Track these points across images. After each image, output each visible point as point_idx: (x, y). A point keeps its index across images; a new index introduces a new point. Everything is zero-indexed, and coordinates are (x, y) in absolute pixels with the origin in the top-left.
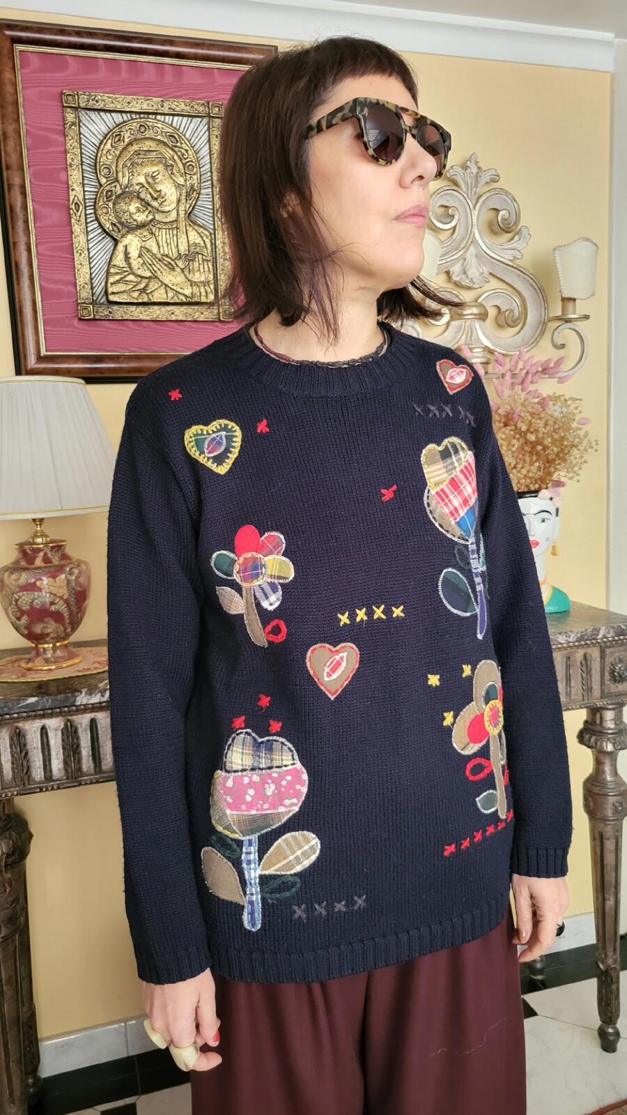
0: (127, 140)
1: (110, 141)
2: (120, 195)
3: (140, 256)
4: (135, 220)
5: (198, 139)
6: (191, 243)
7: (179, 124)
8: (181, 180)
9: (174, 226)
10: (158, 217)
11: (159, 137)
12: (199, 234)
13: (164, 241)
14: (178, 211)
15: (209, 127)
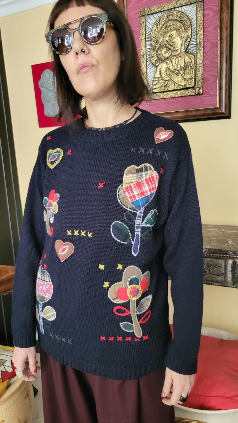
0: (162, 23)
1: (156, 26)
2: (159, 47)
3: (165, 72)
4: (164, 57)
5: (192, 14)
6: (186, 62)
7: (184, 10)
8: (183, 35)
9: (179, 56)
10: (173, 53)
11: (175, 18)
12: (189, 57)
13: (175, 63)
14: (181, 49)
15: (197, 7)
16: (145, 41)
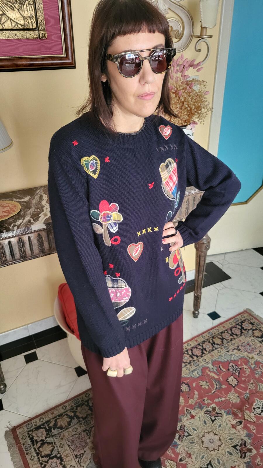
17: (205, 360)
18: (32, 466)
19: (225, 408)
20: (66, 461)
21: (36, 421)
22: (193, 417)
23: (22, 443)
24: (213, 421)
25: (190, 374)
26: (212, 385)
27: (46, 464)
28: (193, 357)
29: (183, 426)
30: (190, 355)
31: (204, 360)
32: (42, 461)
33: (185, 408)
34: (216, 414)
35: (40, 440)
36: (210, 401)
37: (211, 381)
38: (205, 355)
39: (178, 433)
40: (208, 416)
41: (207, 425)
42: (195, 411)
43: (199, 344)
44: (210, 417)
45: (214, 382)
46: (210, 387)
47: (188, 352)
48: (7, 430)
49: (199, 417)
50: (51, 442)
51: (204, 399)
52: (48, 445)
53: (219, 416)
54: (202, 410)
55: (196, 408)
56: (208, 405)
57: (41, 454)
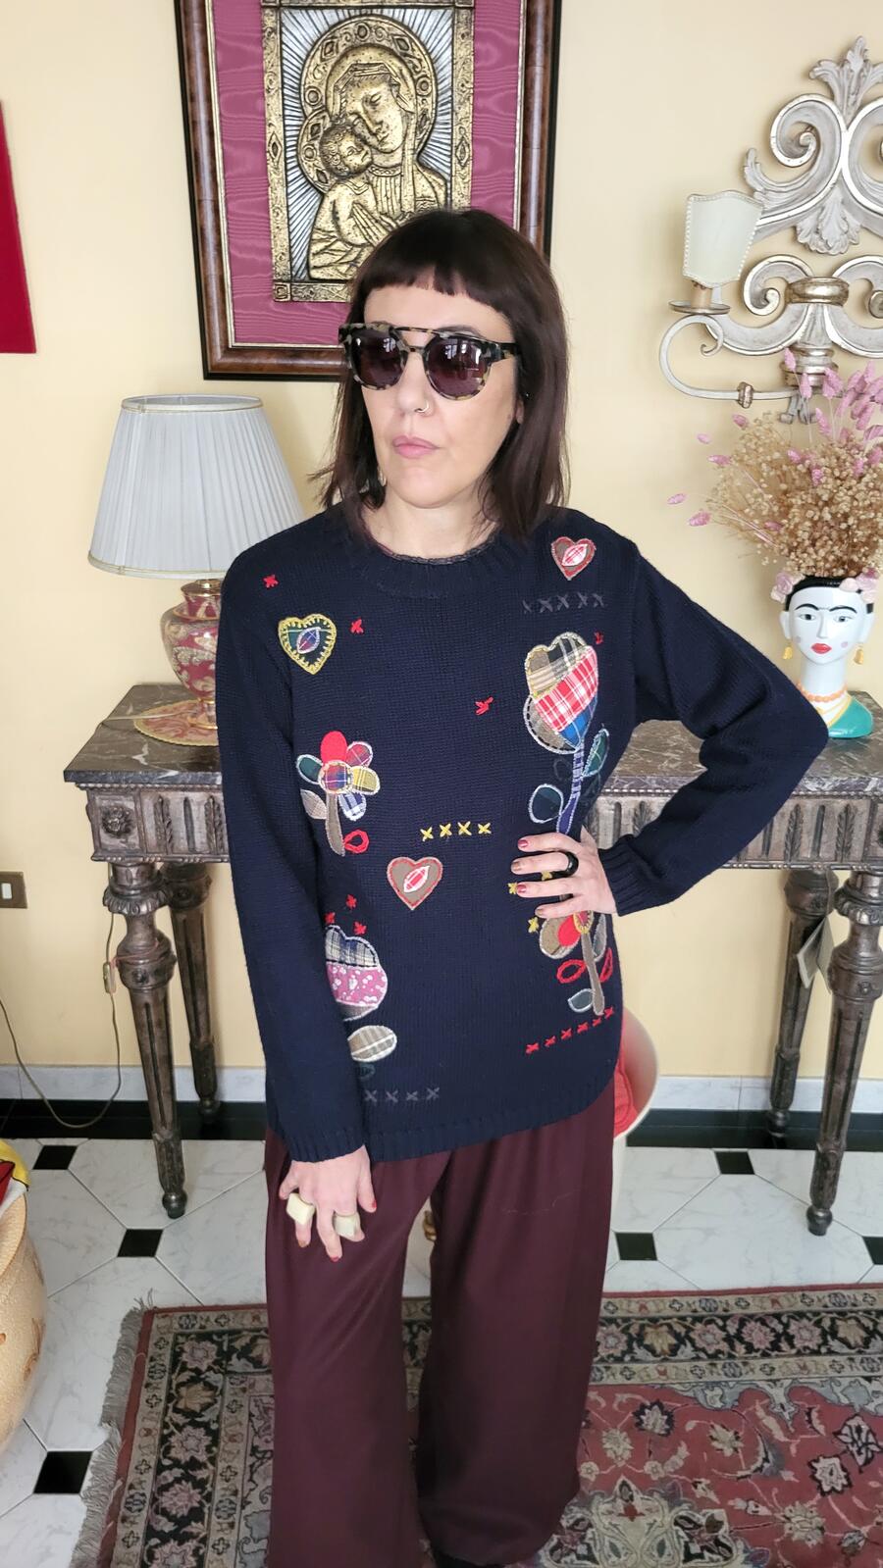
0: (342, 50)
1: (319, 53)
2: (330, 129)
3: (352, 215)
4: (347, 166)
5: (437, 41)
6: (418, 195)
7: (412, 20)
8: (410, 107)
9: (397, 172)
10: (379, 159)
11: (384, 43)
12: (430, 183)
13: (384, 193)
14: (404, 150)
15: (453, 23)
16: (281, 97)
17: (773, 1369)
18: (143, 1421)
19: (751, 1539)
20: (223, 1450)
21: (208, 1317)
22: (631, 1513)
23: (150, 1355)
24: (689, 1557)
25: (695, 1389)
26: (750, 1454)
27: (175, 1430)
28: (737, 1344)
29: (586, 1526)
30: (728, 1335)
31: (767, 1369)
32: (171, 1420)
33: (623, 1478)
34: (712, 1543)
35: (193, 1367)
36: (712, 1496)
37: (757, 1440)
38: (777, 1356)
39: (559, 1536)
40: (682, 1533)
41: (664, 1559)
42: (648, 1499)
43: (778, 1316)
44: (687, 1539)
45: (761, 1449)
46: (741, 1456)
47: (729, 1322)
48: (135, 1309)
49: (651, 1525)
50: (214, 1384)
51: (697, 1480)
52: (204, 1389)
53: (720, 1554)
54: (670, 1511)
55: (656, 1495)
56: (703, 1503)
57: (177, 1403)
